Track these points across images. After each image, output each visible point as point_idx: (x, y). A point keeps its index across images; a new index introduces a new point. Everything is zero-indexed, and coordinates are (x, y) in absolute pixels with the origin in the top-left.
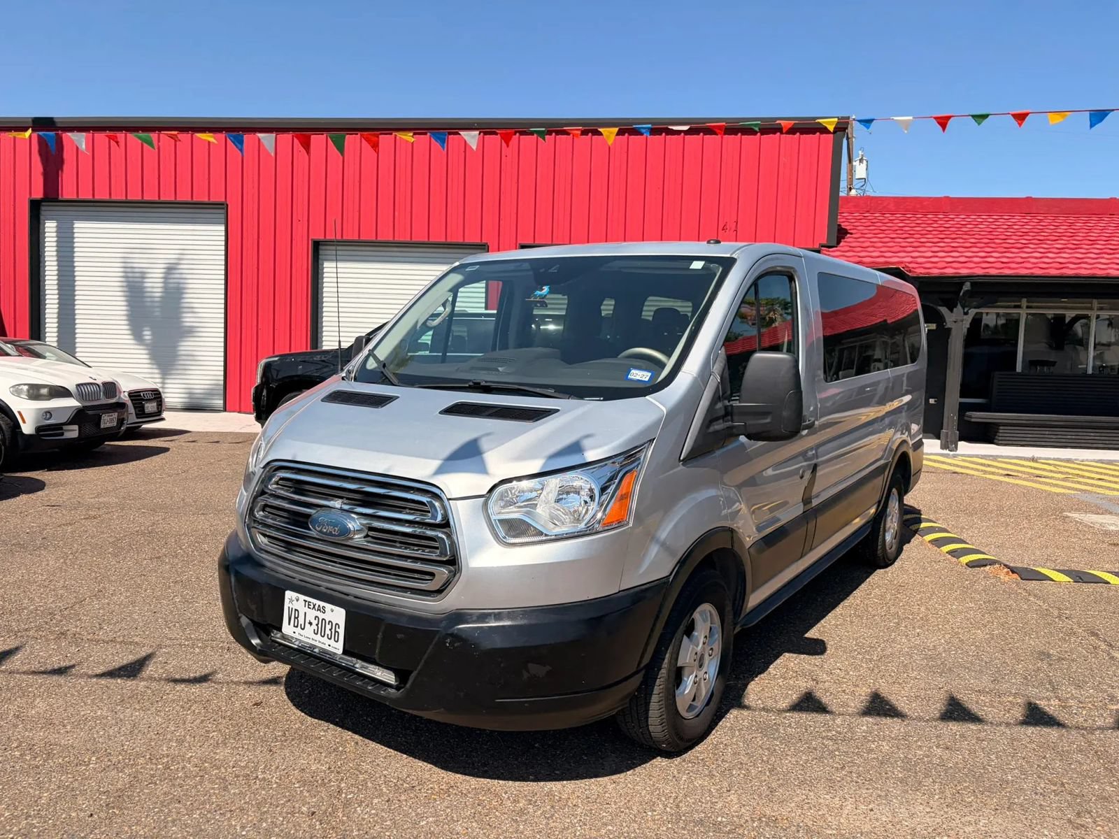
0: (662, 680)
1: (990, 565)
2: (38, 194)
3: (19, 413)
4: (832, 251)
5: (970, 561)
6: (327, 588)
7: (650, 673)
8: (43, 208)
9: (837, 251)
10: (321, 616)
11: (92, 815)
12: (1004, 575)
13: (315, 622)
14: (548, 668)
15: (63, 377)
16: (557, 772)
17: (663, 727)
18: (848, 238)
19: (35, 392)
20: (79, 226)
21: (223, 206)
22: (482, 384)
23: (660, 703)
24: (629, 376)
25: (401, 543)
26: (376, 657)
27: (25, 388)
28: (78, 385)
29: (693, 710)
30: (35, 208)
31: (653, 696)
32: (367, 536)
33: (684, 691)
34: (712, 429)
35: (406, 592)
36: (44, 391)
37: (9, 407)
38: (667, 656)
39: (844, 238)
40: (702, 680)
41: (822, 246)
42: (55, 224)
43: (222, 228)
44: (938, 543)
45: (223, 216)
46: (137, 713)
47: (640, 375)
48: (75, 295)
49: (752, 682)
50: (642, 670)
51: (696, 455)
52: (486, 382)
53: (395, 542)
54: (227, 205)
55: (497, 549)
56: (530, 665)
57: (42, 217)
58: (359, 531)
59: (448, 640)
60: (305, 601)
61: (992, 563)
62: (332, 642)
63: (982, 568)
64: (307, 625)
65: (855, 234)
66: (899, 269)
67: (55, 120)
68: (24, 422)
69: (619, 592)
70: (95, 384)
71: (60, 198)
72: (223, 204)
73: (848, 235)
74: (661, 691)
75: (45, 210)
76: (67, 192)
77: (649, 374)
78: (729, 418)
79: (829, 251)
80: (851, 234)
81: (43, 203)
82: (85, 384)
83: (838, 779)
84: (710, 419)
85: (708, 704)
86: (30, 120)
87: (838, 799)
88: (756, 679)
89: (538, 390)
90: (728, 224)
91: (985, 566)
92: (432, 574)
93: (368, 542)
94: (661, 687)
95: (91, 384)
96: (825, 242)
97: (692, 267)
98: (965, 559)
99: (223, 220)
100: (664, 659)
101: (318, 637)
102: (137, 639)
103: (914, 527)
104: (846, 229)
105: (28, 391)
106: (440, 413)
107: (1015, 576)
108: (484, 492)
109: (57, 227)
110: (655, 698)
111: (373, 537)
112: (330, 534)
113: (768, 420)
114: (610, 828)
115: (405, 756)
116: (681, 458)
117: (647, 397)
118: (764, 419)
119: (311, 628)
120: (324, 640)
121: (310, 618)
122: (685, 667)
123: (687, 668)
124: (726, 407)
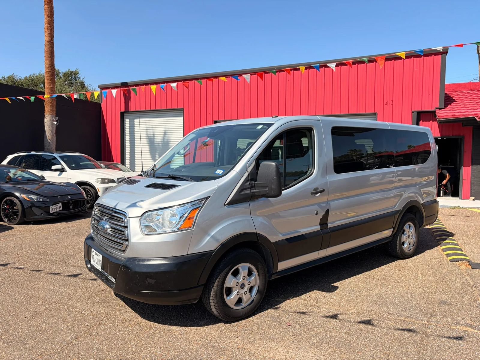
0: (214, 291)
1: (461, 261)
2: (123, 110)
3: (98, 188)
4: (441, 111)
5: (452, 259)
6: (105, 249)
7: (207, 287)
8: (125, 115)
9: (444, 110)
10: (98, 258)
12: (463, 266)
13: (97, 260)
14: (154, 281)
15: (112, 176)
16: (180, 323)
17: (217, 310)
18: (454, 104)
19: (103, 181)
20: (136, 120)
21: (182, 110)
22: (171, 176)
23: (214, 300)
24: (216, 172)
25: (118, 233)
26: (108, 272)
27: (100, 179)
28: (118, 179)
29: (239, 306)
30: (122, 115)
31: (211, 297)
32: (111, 230)
33: (231, 297)
34: (243, 193)
35: (118, 250)
36: (106, 181)
37: (94, 186)
38: (217, 282)
39: (451, 104)
40: (244, 294)
41: (436, 109)
42: (129, 120)
43: (182, 118)
44: (445, 250)
45: (182, 113)
47: (219, 172)
48: (135, 146)
49: (289, 300)
50: (200, 286)
51: (232, 203)
53: (117, 232)
54: (184, 109)
55: (141, 236)
56: (148, 279)
57: (125, 118)
58: (109, 228)
59: (123, 268)
60: (95, 252)
63: (456, 262)
64: (95, 260)
65: (458, 101)
66: (474, 117)
67: (128, 83)
68: (99, 192)
69: (187, 254)
70: (124, 178)
71: (130, 111)
72: (182, 109)
73: (454, 102)
75: (126, 115)
76: (132, 109)
77: (223, 171)
78: (254, 188)
79: (439, 111)
80: (456, 101)
81: (125, 113)
82: (122, 178)
83: (287, 339)
84: (241, 189)
85: (249, 305)
86: (120, 84)
87: (278, 346)
88: (292, 299)
89: (184, 178)
90: (388, 102)
91: (458, 261)
92: (123, 244)
93: (112, 233)
94: (214, 294)
95: (123, 178)
96: (438, 107)
97: (258, 128)
98: (450, 258)
99: (182, 115)
100: (215, 283)
101: (97, 265)
103: (439, 243)
104: (454, 100)
105: (101, 181)
106: (145, 187)
107: (470, 266)
108: (140, 216)
109: (129, 121)
111: (113, 231)
112: (102, 229)
113: (267, 189)
116: (226, 204)
117: (215, 180)
118: (265, 189)
119: (96, 262)
120: (98, 266)
121: (96, 258)
122: (232, 288)
123: (233, 288)
124: (252, 184)
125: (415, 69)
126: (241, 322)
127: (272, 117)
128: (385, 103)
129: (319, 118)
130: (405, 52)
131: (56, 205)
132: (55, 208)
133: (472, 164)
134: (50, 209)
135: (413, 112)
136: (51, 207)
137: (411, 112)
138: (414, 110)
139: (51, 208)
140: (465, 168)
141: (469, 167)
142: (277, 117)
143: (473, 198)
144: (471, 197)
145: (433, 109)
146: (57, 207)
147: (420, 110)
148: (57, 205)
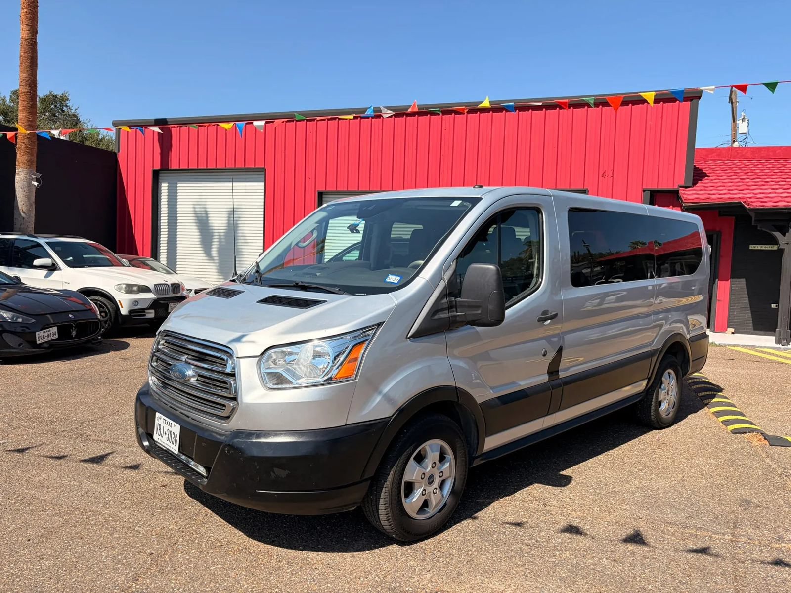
0: (387, 489)
1: (749, 432)
2: (157, 167)
3: (119, 301)
4: (688, 191)
5: (735, 429)
6: (181, 413)
7: (376, 483)
8: (160, 175)
9: (692, 190)
10: (170, 429)
11: (29, 540)
12: (756, 441)
13: (167, 433)
14: (287, 472)
15: (146, 280)
17: (389, 523)
18: (706, 181)
19: (130, 289)
20: (181, 185)
21: (263, 170)
22: (299, 284)
23: (386, 505)
24: (387, 280)
25: (213, 385)
26: (194, 457)
27: (124, 286)
28: (155, 285)
29: (424, 514)
30: (156, 175)
31: (381, 500)
32: (197, 380)
33: (413, 499)
34: (436, 317)
35: (213, 417)
36: (135, 288)
37: (113, 298)
38: (391, 473)
39: (701, 180)
40: (432, 493)
41: (680, 187)
42: (167, 185)
43: (262, 184)
44: (718, 414)
45: (263, 177)
46: (93, 485)
47: (393, 279)
49: (497, 501)
50: (366, 480)
51: (420, 334)
52: (302, 282)
53: (210, 384)
54: (265, 169)
55: (261, 391)
56: (276, 470)
57: (160, 181)
58: (193, 376)
59: (227, 449)
60: (164, 419)
61: (751, 431)
62: (173, 446)
63: (742, 435)
64: (164, 434)
65: (712, 176)
66: (740, 203)
67: (168, 120)
68: (122, 307)
69: (346, 425)
70: (166, 284)
71: (170, 168)
72: (262, 169)
73: (706, 178)
74: (386, 496)
75: (162, 176)
76: (174, 165)
77: (399, 278)
78: (454, 309)
79: (685, 191)
80: (709, 177)
81: (161, 172)
82: (160, 284)
83: (514, 572)
84: (435, 310)
85: (440, 511)
86: (153, 121)
87: (504, 585)
88: (501, 499)
89: (328, 288)
90: (606, 172)
91: (746, 433)
92: (224, 406)
93: (199, 384)
94: (386, 494)
95: (164, 284)
96: (683, 184)
97: (452, 205)
98: (731, 427)
99: (263, 180)
100: (388, 475)
101: (168, 443)
102: (120, 441)
103: (706, 402)
104: (706, 173)
105: (125, 288)
106: (257, 302)
107: (766, 442)
108: (259, 355)
109: (168, 186)
110: (382, 502)
111: (201, 381)
112: (178, 377)
113: (479, 312)
114: (329, 585)
115: (230, 526)
116: (409, 336)
117: (390, 294)
118: (477, 310)
119: (165, 437)
120: (171, 444)
121: (166, 430)
122: (414, 482)
123: (416, 483)
124: (451, 302)
125: (649, 123)
126: (426, 541)
127: (472, 187)
128: (601, 175)
129: (550, 192)
130: (655, 91)
131: (47, 330)
132: (46, 334)
133: (732, 277)
134: (37, 336)
135: (644, 191)
136: (39, 332)
137: (641, 190)
138: (645, 188)
139: (39, 334)
140: (722, 282)
141: (727, 280)
142: (481, 187)
143: (733, 330)
144: (728, 329)
145: (676, 188)
146: (49, 333)
147: (655, 188)
148: (49, 329)
